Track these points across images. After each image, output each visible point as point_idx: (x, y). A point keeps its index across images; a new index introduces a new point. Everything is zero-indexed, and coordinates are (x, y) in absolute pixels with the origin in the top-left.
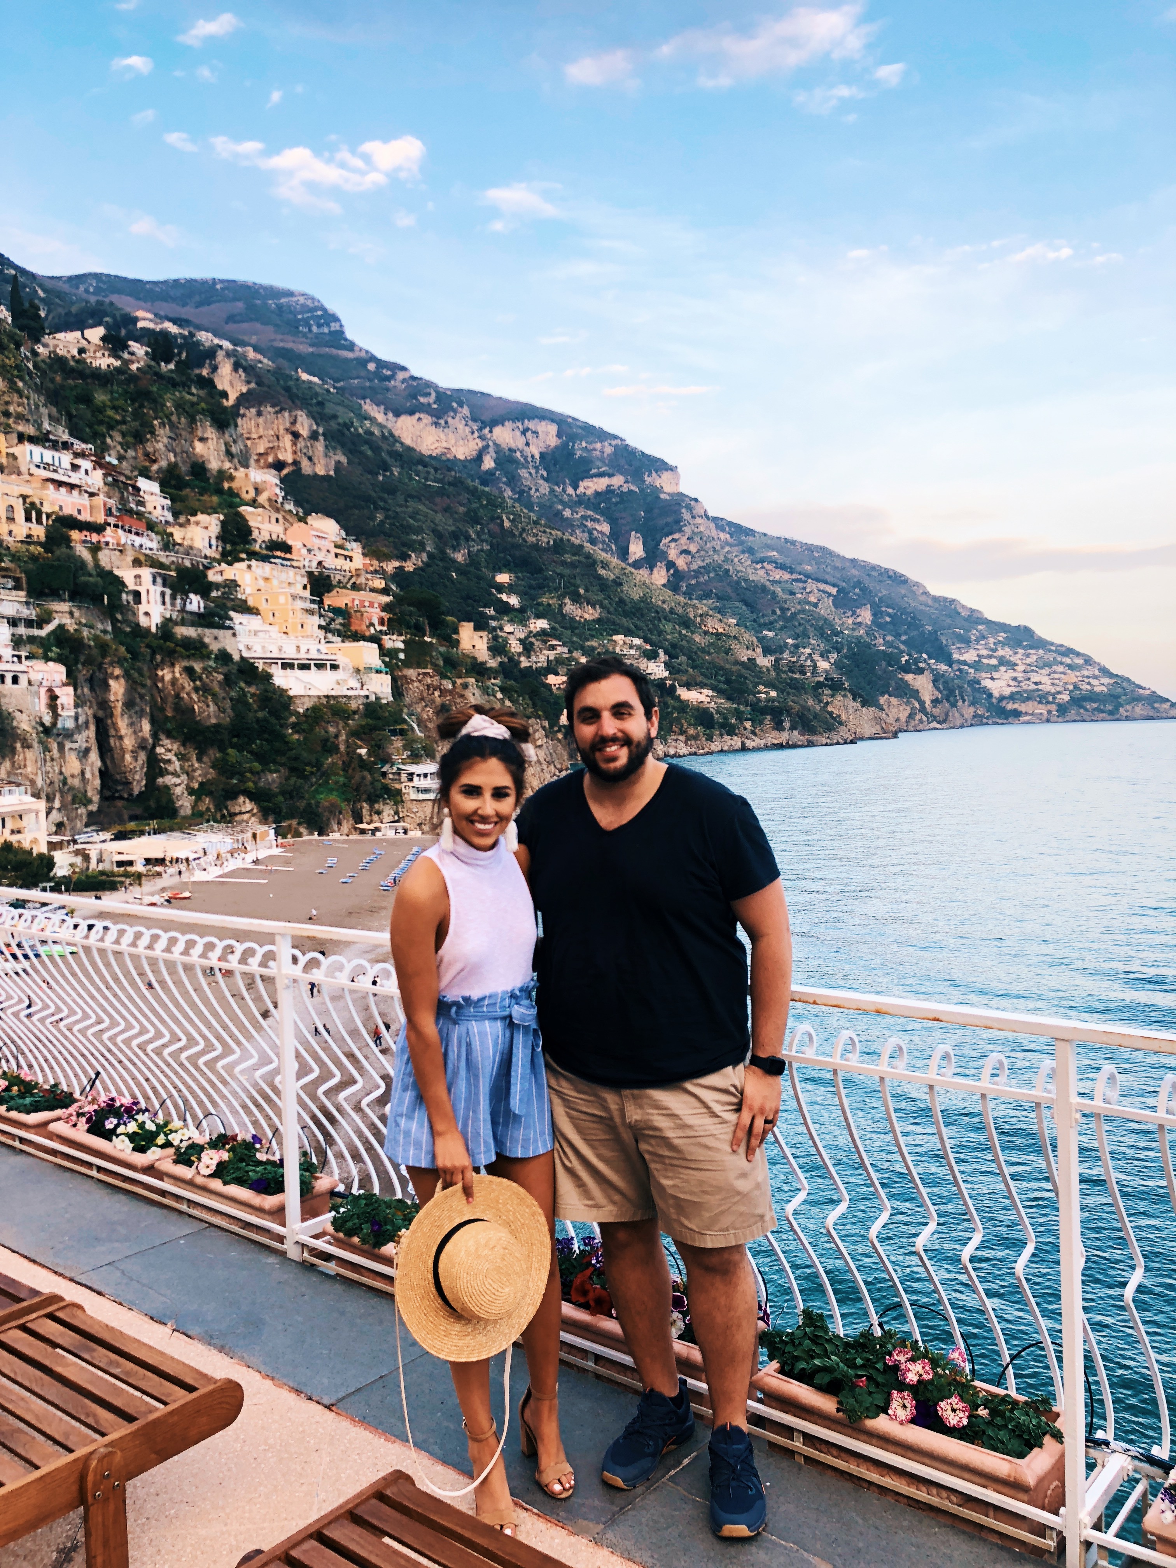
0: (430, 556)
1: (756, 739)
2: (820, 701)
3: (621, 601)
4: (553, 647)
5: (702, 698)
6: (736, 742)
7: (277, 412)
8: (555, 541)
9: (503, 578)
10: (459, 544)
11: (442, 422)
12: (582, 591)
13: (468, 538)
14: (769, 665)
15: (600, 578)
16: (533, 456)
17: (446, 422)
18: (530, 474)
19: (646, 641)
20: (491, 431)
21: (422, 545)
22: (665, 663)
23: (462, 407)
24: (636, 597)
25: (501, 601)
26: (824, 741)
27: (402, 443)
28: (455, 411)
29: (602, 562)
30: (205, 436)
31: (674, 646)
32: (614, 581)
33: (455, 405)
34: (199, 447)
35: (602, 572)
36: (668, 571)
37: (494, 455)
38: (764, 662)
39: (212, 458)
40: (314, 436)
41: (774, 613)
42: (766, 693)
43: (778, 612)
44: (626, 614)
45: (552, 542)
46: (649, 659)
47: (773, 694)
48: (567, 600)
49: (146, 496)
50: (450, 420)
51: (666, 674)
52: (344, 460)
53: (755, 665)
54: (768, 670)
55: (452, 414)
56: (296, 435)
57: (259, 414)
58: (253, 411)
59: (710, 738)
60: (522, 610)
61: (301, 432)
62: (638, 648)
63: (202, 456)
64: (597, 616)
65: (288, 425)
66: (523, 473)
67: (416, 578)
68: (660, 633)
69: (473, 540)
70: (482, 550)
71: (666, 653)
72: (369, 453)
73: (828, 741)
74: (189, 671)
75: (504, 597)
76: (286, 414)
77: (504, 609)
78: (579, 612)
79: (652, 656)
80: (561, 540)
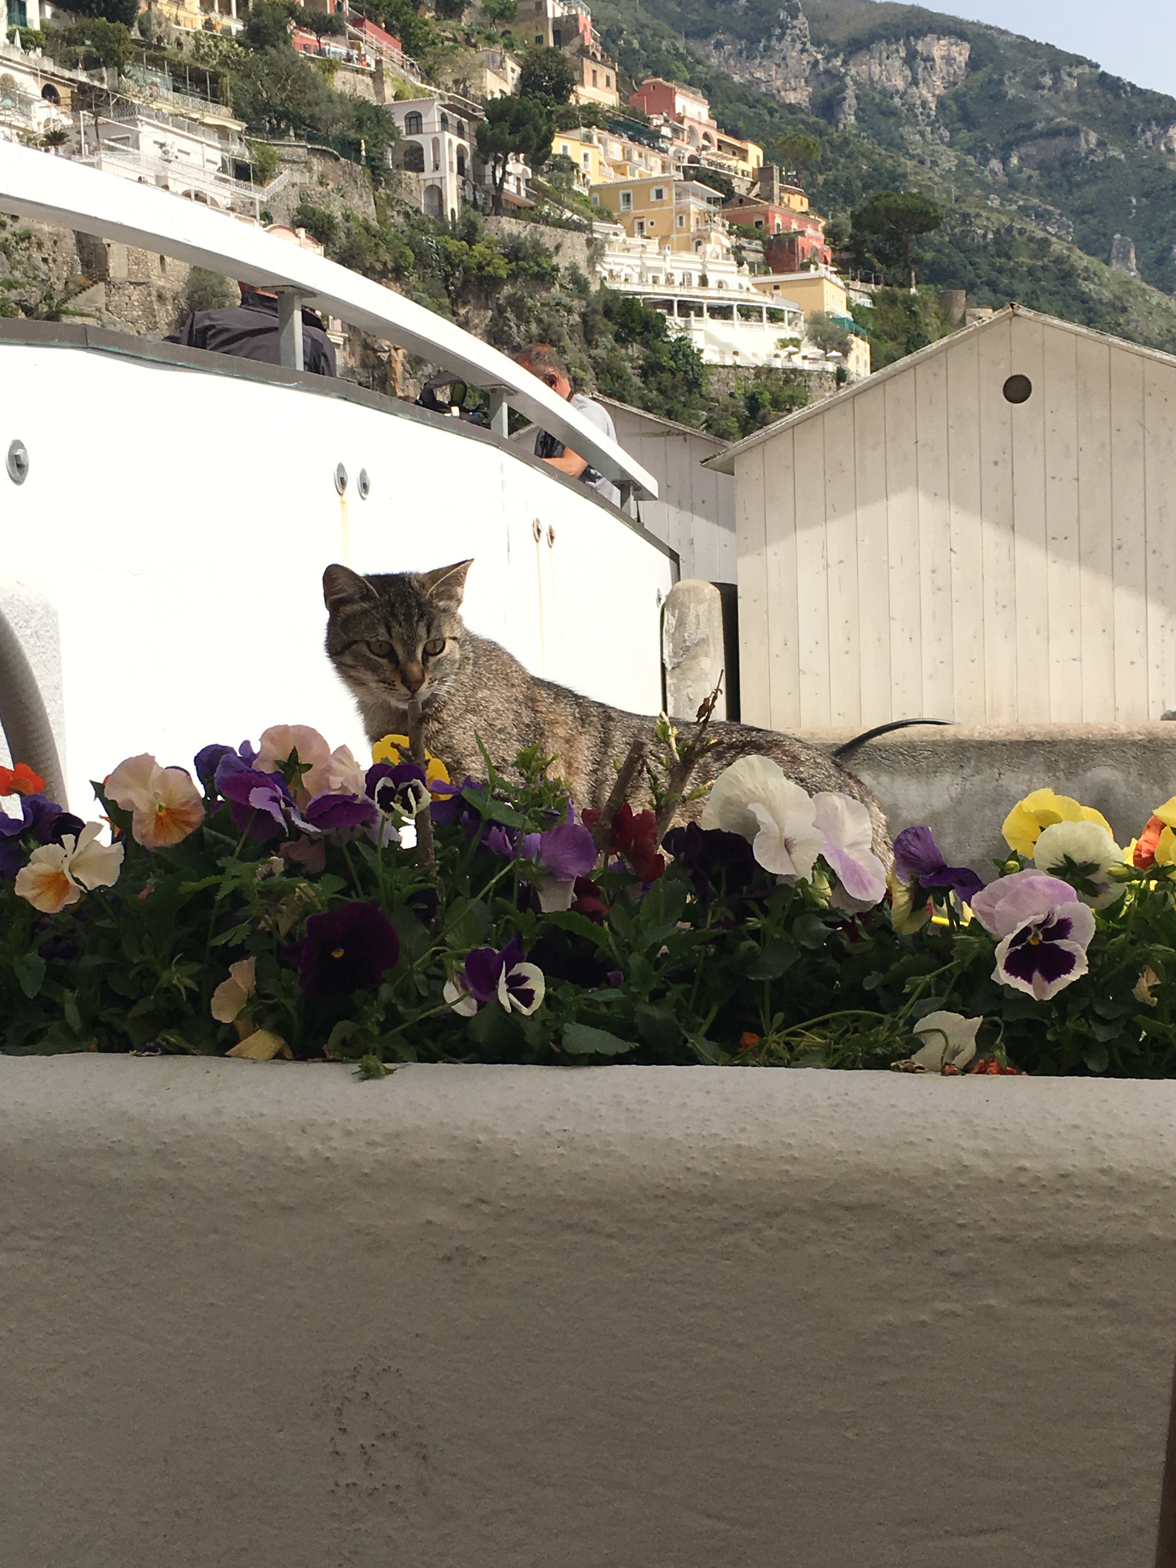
8: (997, 232)
11: (760, 47)
16: (924, 104)
17: (767, 48)
18: (922, 134)
20: (847, 63)
28: (783, 26)
29: (1084, 269)
33: (783, 15)
37: (856, 104)
45: (990, 236)
50: (774, 43)
55: (778, 31)
66: (908, 132)
80: (1009, 230)
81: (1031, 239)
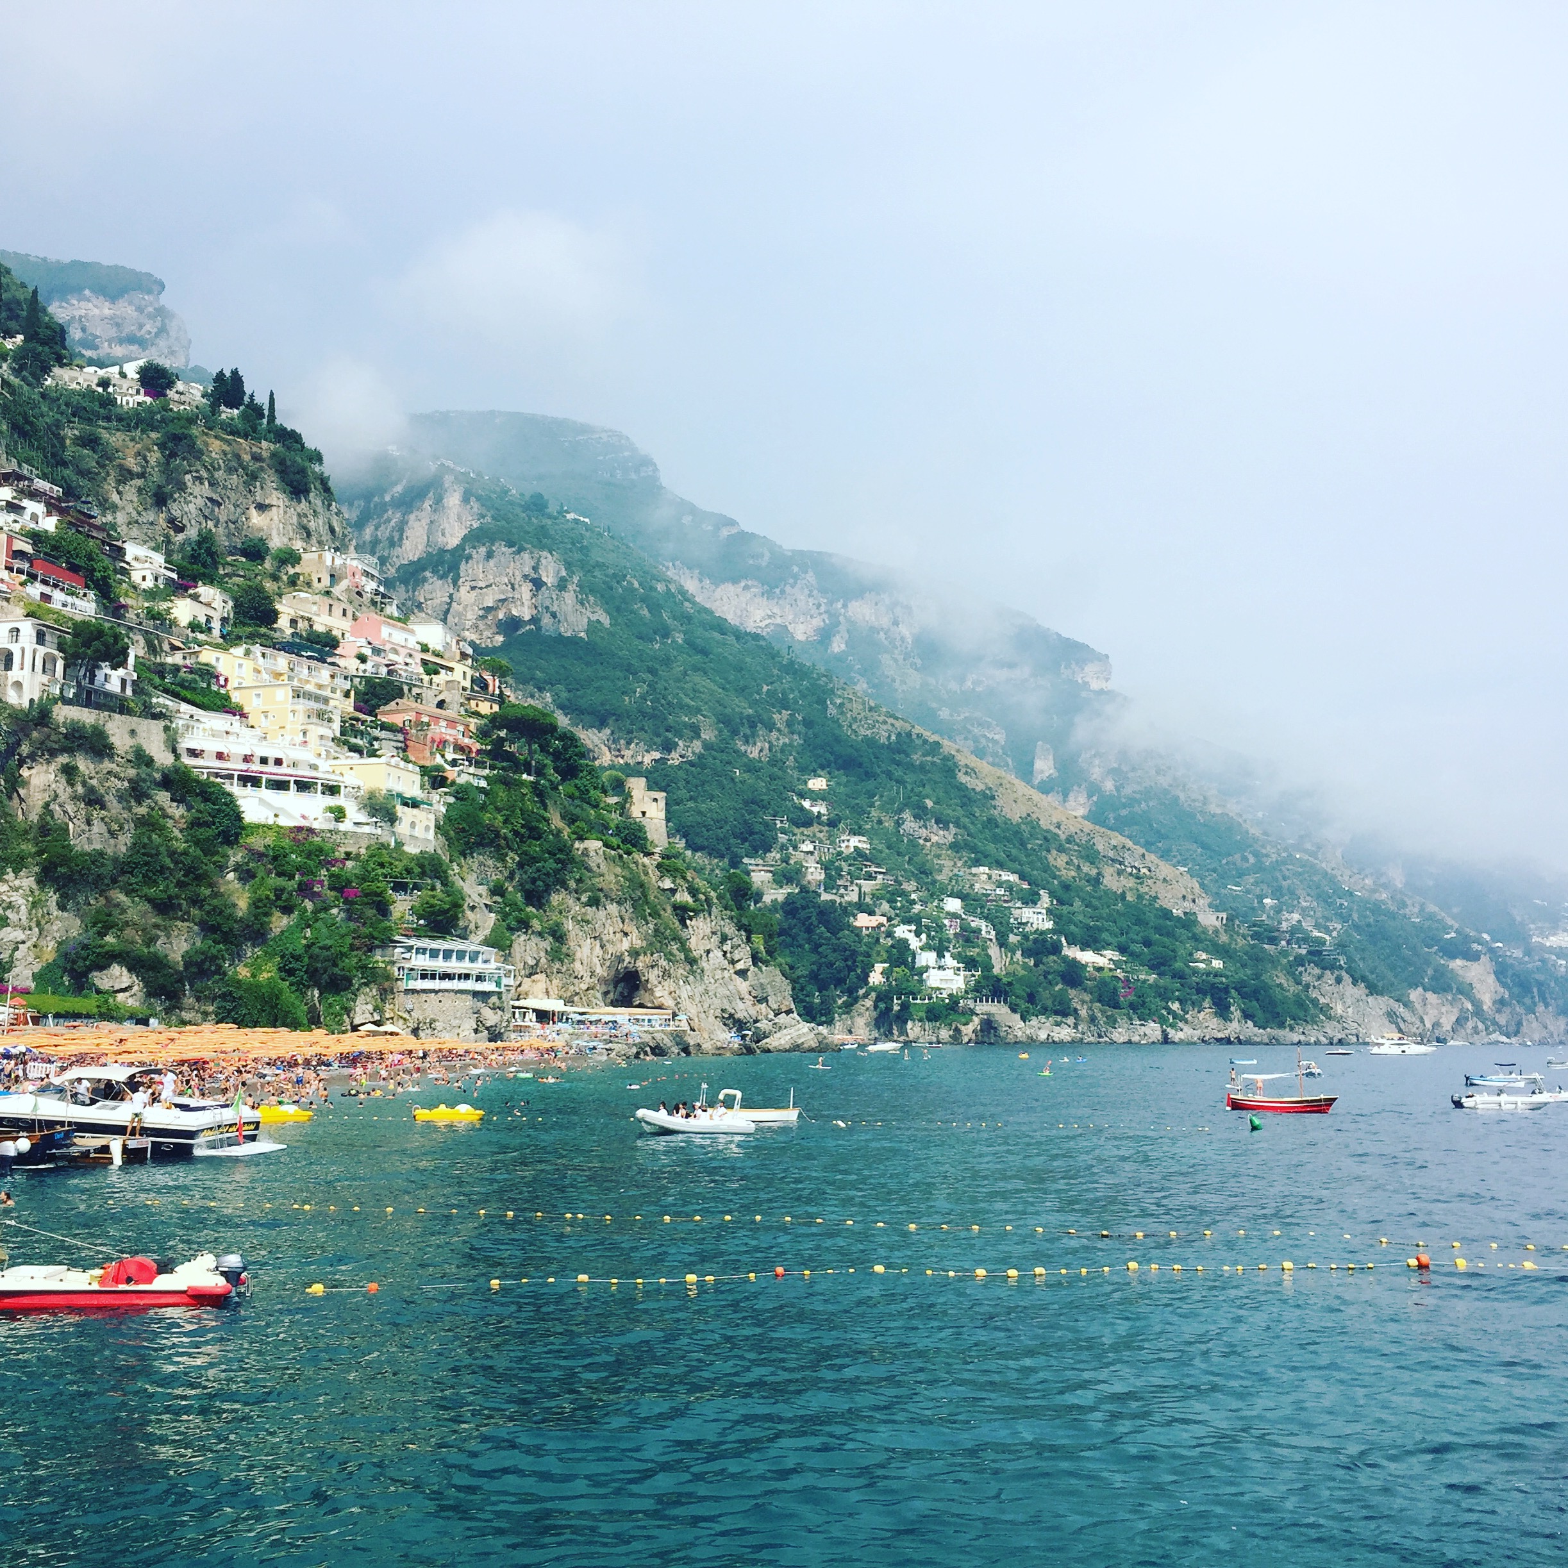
0: (707, 746)
1: (1186, 1028)
2: (1299, 983)
3: (991, 822)
4: (870, 877)
5: (1101, 961)
6: (1153, 1030)
7: (514, 553)
8: (899, 735)
9: (818, 784)
10: (754, 735)
11: (777, 591)
12: (929, 803)
13: (771, 727)
14: (1218, 924)
15: (961, 788)
16: (903, 639)
17: (783, 592)
18: (896, 661)
19: (1022, 877)
20: (845, 606)
21: (696, 731)
22: (1049, 911)
23: (806, 572)
24: (1016, 819)
25: (802, 809)
26: (1296, 1037)
27: (694, 603)
28: (796, 577)
29: (967, 766)
30: (267, 502)
31: (1066, 887)
32: (983, 792)
33: (796, 569)
34: (256, 519)
35: (962, 778)
36: (1089, 797)
37: (846, 636)
38: (1209, 919)
39: (274, 533)
40: (562, 585)
41: (1245, 859)
42: (1208, 962)
43: (1252, 860)
44: (996, 839)
45: (893, 738)
46: (1026, 903)
47: (1217, 964)
48: (907, 815)
49: (133, 563)
50: (788, 589)
51: (1049, 925)
52: (606, 621)
53: (1195, 922)
54: (1216, 931)
55: (791, 581)
56: (538, 584)
57: (489, 555)
58: (483, 550)
59: (1112, 1022)
60: (832, 823)
61: (544, 579)
62: (1010, 888)
63: (261, 529)
64: (951, 839)
65: (527, 570)
66: (885, 659)
67: (681, 774)
68: (1046, 868)
69: (779, 730)
70: (791, 745)
71: (1052, 894)
72: (645, 612)
73: (1302, 1038)
74: (69, 772)
75: (806, 804)
76: (526, 556)
77: (805, 820)
78: (924, 833)
79: (1031, 900)
80: (909, 735)
81: (925, 742)
